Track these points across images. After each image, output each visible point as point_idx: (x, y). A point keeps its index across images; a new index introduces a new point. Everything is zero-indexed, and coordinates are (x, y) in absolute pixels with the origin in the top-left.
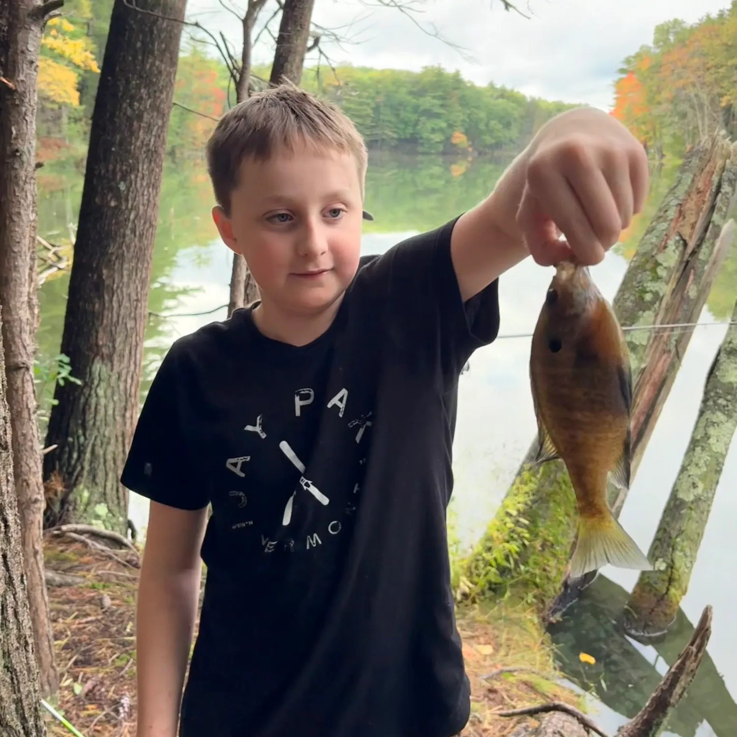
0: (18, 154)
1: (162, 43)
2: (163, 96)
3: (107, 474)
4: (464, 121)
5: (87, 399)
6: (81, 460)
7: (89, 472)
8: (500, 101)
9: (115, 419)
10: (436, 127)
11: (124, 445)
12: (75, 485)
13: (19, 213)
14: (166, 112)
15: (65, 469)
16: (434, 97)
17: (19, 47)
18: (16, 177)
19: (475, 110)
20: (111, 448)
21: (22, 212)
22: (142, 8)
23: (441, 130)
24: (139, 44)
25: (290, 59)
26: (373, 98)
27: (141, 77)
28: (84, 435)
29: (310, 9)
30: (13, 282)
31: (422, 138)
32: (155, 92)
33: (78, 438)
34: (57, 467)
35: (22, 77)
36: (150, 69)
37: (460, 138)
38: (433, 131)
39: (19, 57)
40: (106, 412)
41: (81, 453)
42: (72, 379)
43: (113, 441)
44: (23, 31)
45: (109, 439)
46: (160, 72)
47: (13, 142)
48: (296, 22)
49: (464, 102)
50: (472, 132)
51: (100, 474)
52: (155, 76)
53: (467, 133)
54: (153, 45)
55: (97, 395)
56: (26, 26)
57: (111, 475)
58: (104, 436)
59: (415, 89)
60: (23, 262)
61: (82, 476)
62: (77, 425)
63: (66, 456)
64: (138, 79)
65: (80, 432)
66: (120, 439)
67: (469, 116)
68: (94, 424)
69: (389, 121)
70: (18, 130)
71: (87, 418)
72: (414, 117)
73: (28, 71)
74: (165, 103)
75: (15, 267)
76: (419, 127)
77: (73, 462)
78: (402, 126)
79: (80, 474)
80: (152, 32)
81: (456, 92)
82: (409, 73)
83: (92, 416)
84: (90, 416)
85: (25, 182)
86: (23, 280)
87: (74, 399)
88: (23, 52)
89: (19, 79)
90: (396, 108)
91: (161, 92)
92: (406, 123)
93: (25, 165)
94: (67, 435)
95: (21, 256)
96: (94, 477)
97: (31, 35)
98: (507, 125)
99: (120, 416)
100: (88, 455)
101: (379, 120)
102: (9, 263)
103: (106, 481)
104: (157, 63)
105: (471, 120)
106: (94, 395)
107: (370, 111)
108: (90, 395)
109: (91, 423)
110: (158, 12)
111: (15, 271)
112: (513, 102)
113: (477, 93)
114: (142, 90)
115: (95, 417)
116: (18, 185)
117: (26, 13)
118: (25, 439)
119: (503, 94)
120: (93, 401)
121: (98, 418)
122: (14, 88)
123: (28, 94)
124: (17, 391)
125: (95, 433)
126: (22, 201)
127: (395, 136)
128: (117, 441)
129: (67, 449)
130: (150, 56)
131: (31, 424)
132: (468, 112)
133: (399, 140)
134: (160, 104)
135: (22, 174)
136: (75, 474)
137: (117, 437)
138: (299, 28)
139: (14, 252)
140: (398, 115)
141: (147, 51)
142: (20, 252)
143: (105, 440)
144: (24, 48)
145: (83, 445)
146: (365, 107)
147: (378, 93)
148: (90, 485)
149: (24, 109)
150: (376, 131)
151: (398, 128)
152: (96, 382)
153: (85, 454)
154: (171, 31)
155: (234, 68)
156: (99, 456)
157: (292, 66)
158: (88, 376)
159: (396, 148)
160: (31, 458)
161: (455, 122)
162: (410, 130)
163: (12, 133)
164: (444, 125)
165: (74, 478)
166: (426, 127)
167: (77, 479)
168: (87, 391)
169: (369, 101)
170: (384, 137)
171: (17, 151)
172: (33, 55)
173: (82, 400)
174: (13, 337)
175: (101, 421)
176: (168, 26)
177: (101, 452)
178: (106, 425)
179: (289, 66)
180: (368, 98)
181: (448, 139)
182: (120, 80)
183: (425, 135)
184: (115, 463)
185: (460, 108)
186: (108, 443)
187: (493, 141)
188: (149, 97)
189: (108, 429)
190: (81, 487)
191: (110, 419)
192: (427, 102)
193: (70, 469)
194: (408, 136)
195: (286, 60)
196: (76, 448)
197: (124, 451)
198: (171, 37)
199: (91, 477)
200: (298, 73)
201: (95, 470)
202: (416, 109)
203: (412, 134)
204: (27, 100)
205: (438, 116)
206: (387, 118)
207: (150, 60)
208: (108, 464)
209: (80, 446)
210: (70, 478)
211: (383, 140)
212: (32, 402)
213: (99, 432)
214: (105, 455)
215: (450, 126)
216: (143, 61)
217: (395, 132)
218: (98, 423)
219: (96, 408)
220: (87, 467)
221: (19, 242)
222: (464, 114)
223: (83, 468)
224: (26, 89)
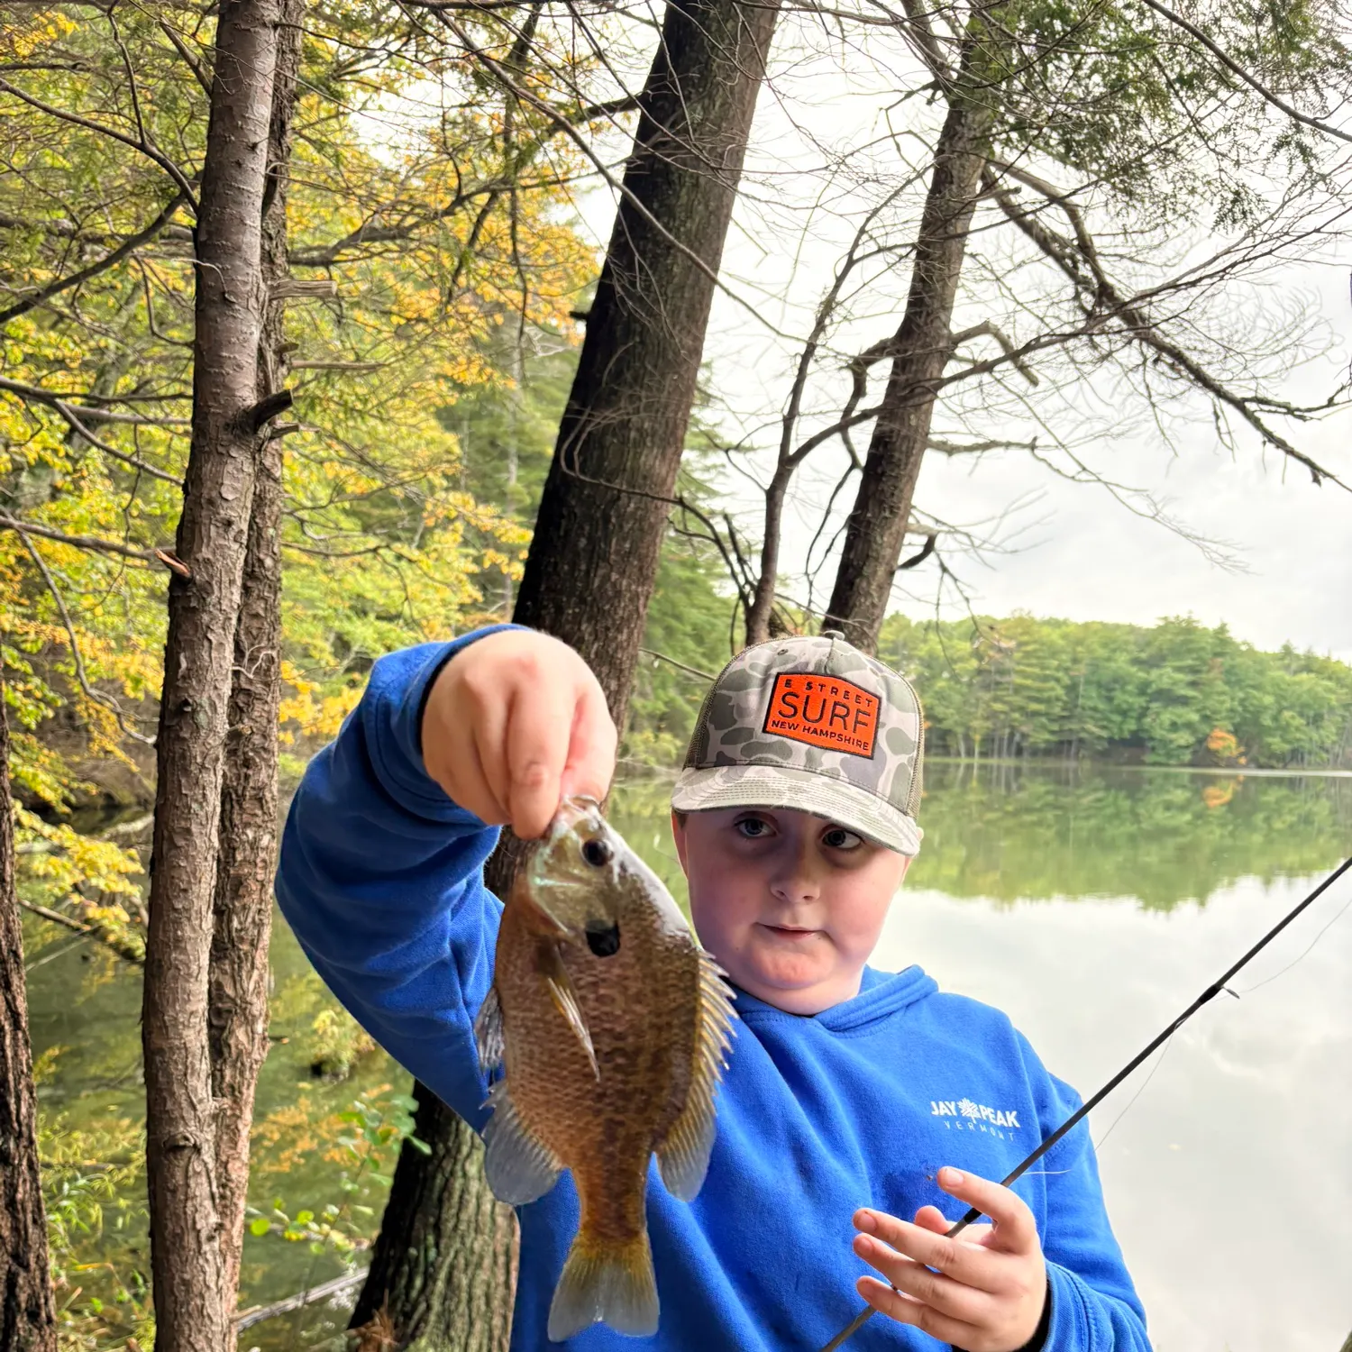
0: (189, 709)
1: (625, 540)
2: (623, 637)
3: (471, 1324)
4: (1232, 710)
5: (447, 1180)
6: (428, 1290)
7: (440, 1316)
8: (1304, 676)
9: (494, 1221)
10: (1179, 721)
11: (508, 1272)
12: (413, 1337)
13: (188, 831)
14: (626, 666)
15: (399, 1305)
16: (1179, 669)
17: (205, 492)
18: (183, 757)
19: (1255, 693)
20: (483, 1276)
21: (195, 829)
22: (593, 477)
23: (1189, 726)
24: (583, 542)
25: (867, 571)
26: (1066, 670)
27: (582, 601)
28: (437, 1245)
29: (912, 479)
30: (172, 971)
31: (1152, 739)
32: (607, 629)
33: (426, 1251)
34: (386, 1300)
35: (205, 553)
36: (600, 587)
37: (1224, 741)
38: (1174, 727)
39: (204, 513)
40: (479, 1206)
41: (429, 1278)
42: (417, 1142)
43: (487, 1262)
44: (215, 458)
45: (481, 1257)
46: (618, 594)
47: (180, 683)
48: (881, 502)
49: (1233, 678)
50: (1249, 730)
51: (460, 1324)
52: (609, 600)
53: (1236, 731)
54: (609, 544)
55: (465, 1175)
56: (220, 449)
57: (478, 1326)
58: (472, 1251)
59: (1143, 656)
60: (194, 930)
61: (426, 1322)
62: (426, 1225)
63: (403, 1282)
64: (577, 605)
65: (431, 1239)
66: (501, 1260)
67: (1242, 701)
68: (456, 1227)
69: (1095, 709)
70: (192, 661)
71: (444, 1216)
72: (1140, 701)
73: (222, 542)
74: (624, 649)
75: (178, 940)
76: (1148, 720)
77: (414, 1294)
78: (1117, 718)
79: (423, 1319)
80: (607, 520)
81: (1220, 660)
82: (1132, 630)
83: (453, 1211)
84: (449, 1213)
85: (203, 767)
86: (194, 967)
87: (425, 1179)
88: (211, 502)
89: (199, 556)
90: (1107, 688)
91: (619, 630)
92: (1124, 714)
93: (203, 733)
94: (408, 1244)
95: (189, 919)
96: (448, 1327)
97: (230, 468)
98: (1316, 721)
99: (504, 1216)
100: (440, 1285)
101: (1076, 706)
102: (165, 931)
103: (469, 1334)
104: (614, 576)
105: (1245, 709)
106: (460, 1173)
107: (1060, 692)
108: (452, 1173)
109: (450, 1225)
110: (620, 484)
111: (176, 948)
112: (1330, 678)
113: (1261, 662)
114: (584, 627)
115: (458, 1215)
116: (186, 772)
117: (221, 422)
118: (187, 1292)
119: (1309, 665)
120: (458, 1184)
121: (464, 1216)
122: (188, 575)
123: (216, 588)
124: (174, 1192)
125: (457, 1245)
126: (194, 806)
127: (1104, 734)
128: (495, 1262)
129: (406, 1268)
130: (602, 564)
131: (201, 1261)
132: (1241, 695)
133: (1111, 740)
134: (616, 651)
135: (197, 750)
136: (416, 1316)
137: (495, 1255)
138: (887, 514)
139: (176, 910)
140: (1110, 699)
141: (596, 555)
142: (187, 910)
143: (475, 1259)
144: (214, 494)
145: (432, 1264)
146: (1052, 684)
147: (1075, 661)
148: (439, 1341)
149: (206, 618)
150: (1068, 726)
151: (1110, 721)
152: (465, 1150)
153: (435, 1281)
154: (642, 519)
155: (747, 582)
156: (459, 1287)
157: (869, 584)
158: (452, 1138)
159: (1104, 754)
160: (200, 1331)
161: (1215, 712)
162: (1131, 725)
163: (179, 666)
164: (1195, 717)
165: (412, 1324)
166: (1162, 719)
167: (417, 1327)
168: (447, 1165)
169: (1060, 674)
170: (1083, 735)
171: (186, 703)
172: (232, 509)
173: (439, 1181)
174: (170, 1083)
175: (469, 1222)
176: (637, 509)
177: (465, 1282)
178: (476, 1231)
179: (864, 584)
180: (1058, 669)
181: (1201, 741)
182: (546, 607)
183: (1159, 733)
184: (488, 1303)
185: (1226, 688)
186: (479, 1265)
187: (1287, 747)
188: (596, 639)
189: (480, 1238)
190: (423, 1342)
191: (485, 1220)
192: (1165, 676)
193: (408, 1308)
194: (1127, 735)
195: (859, 573)
196: (421, 1268)
197: (507, 1285)
198: (641, 530)
199: (442, 1327)
200: (880, 598)
201: (450, 1312)
202: (1143, 689)
203: (1134, 733)
204: (213, 599)
205: (1184, 701)
206: (1090, 703)
207: (601, 572)
208: (475, 1304)
209: (428, 1264)
210: (406, 1324)
211: (1081, 741)
212: (207, 1217)
213: (463, 1243)
214: (470, 1286)
215: (1206, 718)
216: (588, 572)
217: (1104, 727)
218: (463, 1227)
219: (461, 1197)
220: (436, 1305)
221: (185, 891)
222: (1233, 699)
223: (429, 1308)
224: (212, 577)
